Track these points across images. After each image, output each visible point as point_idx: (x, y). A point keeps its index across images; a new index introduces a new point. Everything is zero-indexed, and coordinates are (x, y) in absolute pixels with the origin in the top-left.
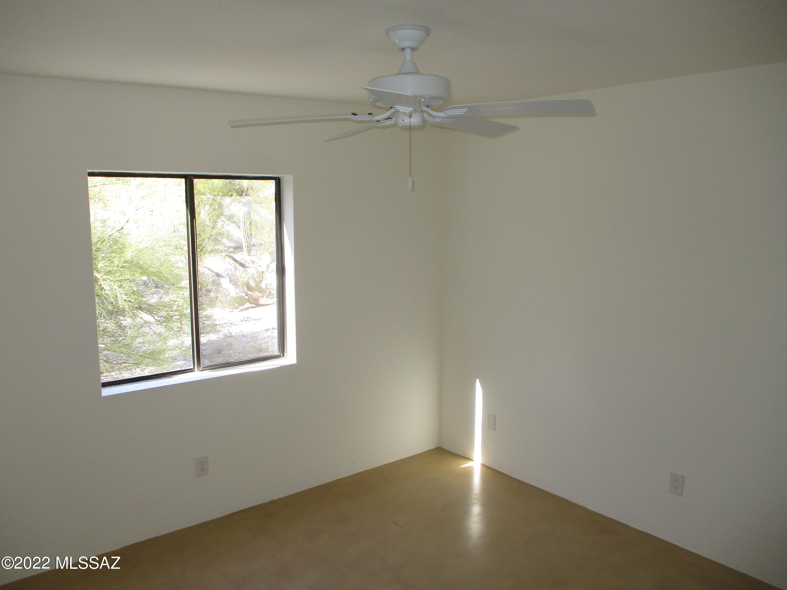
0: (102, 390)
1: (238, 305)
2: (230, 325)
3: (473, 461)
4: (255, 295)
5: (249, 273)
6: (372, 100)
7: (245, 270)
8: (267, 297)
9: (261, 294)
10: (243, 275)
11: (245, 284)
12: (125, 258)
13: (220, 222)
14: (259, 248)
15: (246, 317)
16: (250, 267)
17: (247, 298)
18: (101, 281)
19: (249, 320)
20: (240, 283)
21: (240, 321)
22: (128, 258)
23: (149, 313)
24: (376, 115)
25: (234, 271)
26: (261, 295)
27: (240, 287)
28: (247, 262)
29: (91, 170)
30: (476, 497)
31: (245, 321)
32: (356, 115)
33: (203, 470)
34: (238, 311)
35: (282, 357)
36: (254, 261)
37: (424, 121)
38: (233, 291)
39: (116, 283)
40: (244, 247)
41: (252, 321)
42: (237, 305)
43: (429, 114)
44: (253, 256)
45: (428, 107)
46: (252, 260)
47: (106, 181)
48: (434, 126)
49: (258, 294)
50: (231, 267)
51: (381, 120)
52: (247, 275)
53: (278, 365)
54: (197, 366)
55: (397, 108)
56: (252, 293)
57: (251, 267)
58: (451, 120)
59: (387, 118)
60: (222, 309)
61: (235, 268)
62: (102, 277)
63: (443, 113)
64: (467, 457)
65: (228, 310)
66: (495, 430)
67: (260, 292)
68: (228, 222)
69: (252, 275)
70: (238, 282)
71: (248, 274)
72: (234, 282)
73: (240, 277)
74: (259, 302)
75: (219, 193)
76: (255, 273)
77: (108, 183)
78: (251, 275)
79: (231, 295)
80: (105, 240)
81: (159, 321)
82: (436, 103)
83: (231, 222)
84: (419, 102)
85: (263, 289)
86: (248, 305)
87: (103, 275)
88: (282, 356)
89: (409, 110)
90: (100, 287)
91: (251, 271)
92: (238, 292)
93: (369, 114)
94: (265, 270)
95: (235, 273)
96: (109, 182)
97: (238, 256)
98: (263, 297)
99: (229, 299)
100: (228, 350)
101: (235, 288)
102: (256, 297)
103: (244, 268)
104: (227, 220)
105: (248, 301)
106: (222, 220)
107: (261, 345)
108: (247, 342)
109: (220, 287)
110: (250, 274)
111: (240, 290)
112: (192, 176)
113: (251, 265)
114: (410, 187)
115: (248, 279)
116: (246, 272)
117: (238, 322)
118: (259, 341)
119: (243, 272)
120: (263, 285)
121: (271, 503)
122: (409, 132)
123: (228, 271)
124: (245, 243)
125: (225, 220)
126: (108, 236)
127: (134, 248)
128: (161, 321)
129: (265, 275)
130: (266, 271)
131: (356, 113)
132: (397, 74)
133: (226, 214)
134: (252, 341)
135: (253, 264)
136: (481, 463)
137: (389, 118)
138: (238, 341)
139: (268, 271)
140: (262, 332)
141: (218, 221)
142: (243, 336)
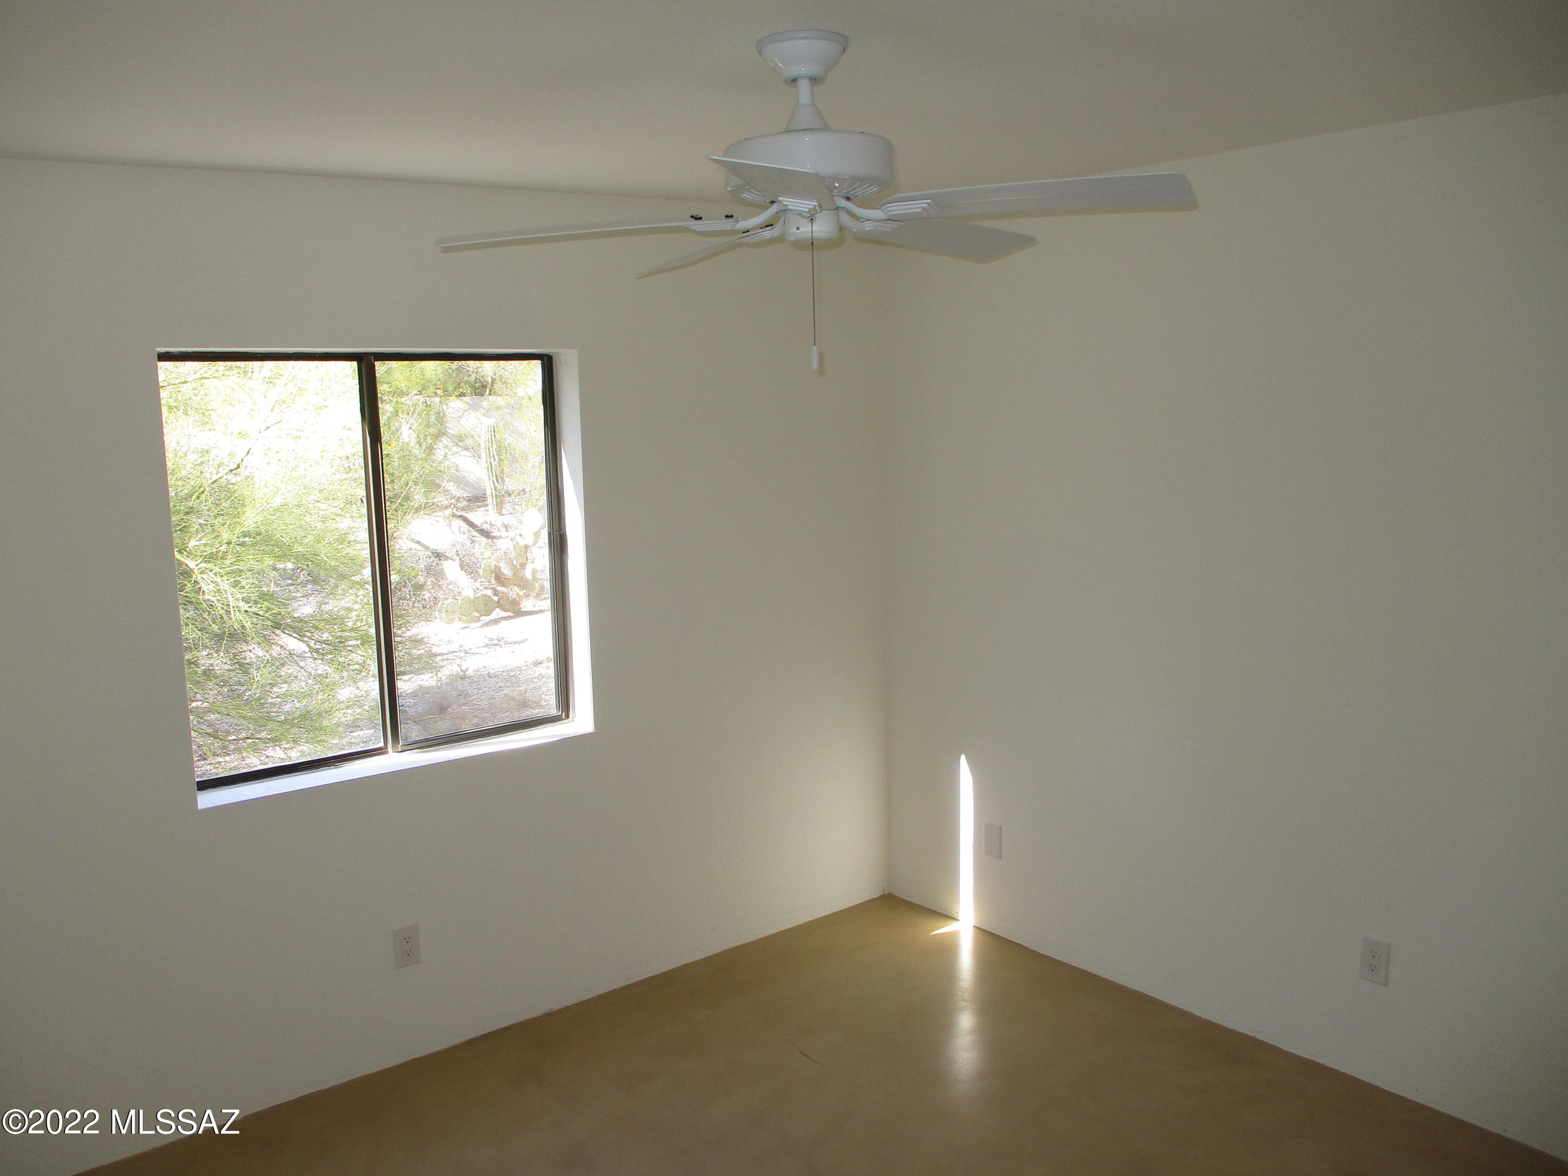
0: (198, 796)
1: (479, 614)
2: (462, 655)
3: (958, 920)
4: (511, 592)
5: (500, 549)
6: (733, 188)
7: (493, 543)
8: (536, 597)
9: (524, 591)
10: (488, 554)
11: (493, 572)
12: (242, 528)
13: (439, 449)
14: (519, 498)
15: (495, 637)
16: (500, 537)
17: (497, 600)
18: (197, 574)
19: (502, 643)
20: (481, 570)
21: (483, 647)
22: (250, 527)
23: (296, 636)
24: (740, 219)
25: (470, 545)
26: (524, 593)
27: (481, 578)
28: (496, 527)
29: (164, 349)
30: (966, 996)
31: (494, 647)
32: (701, 218)
33: (408, 952)
34: (480, 627)
35: (564, 719)
36: (508, 526)
37: (841, 228)
38: (467, 587)
39: (225, 578)
40: (488, 497)
41: (508, 645)
42: (477, 614)
43: (852, 215)
44: (508, 514)
45: (848, 198)
46: (506, 523)
47: (205, 372)
48: (864, 239)
49: (518, 592)
50: (464, 538)
51: (753, 229)
52: (496, 553)
53: (557, 735)
54: (392, 742)
55: (785, 203)
56: (506, 589)
57: (504, 538)
58: (895, 225)
59: (765, 226)
60: (447, 623)
61: (471, 539)
62: (198, 567)
63: (879, 210)
64: (945, 914)
65: (458, 625)
66: (1001, 859)
67: (523, 588)
68: (455, 449)
69: (505, 552)
70: (478, 568)
71: (497, 550)
72: (470, 567)
73: (482, 557)
74: (522, 606)
75: (437, 390)
76: (511, 548)
77: (211, 375)
78: (503, 554)
79: (464, 593)
80: (205, 490)
81: (317, 651)
82: (864, 191)
83: (462, 447)
84: (831, 189)
85: (528, 581)
86: (498, 613)
87: (201, 563)
88: (564, 717)
89: (806, 205)
90: (195, 586)
91: (503, 544)
92: (478, 587)
93: (727, 216)
94: (530, 543)
95: (472, 550)
96: (211, 373)
97: (477, 517)
98: (528, 596)
99: (460, 602)
100: (460, 706)
101: (472, 580)
102: (515, 596)
103: (490, 539)
104: (455, 444)
105: (499, 605)
106: (444, 444)
107: (525, 693)
108: (497, 687)
109: (443, 579)
110: (502, 551)
111: (483, 583)
112: (372, 355)
113: (503, 533)
114: (815, 365)
115: (497, 561)
116: (495, 548)
117: (478, 648)
118: (521, 687)
119: (486, 547)
120: (528, 574)
121: (550, 1016)
122: (810, 252)
123: (458, 547)
124: (491, 489)
125: (450, 445)
126: (210, 482)
127: (261, 506)
128: (321, 650)
129: (531, 553)
130: (533, 545)
131: (700, 216)
132: (783, 132)
133: (451, 432)
134: (508, 687)
135: (508, 531)
136: (973, 924)
137: (767, 224)
138: (479, 687)
139: (537, 545)
140: (527, 667)
141: (435, 447)
142: (490, 677)
